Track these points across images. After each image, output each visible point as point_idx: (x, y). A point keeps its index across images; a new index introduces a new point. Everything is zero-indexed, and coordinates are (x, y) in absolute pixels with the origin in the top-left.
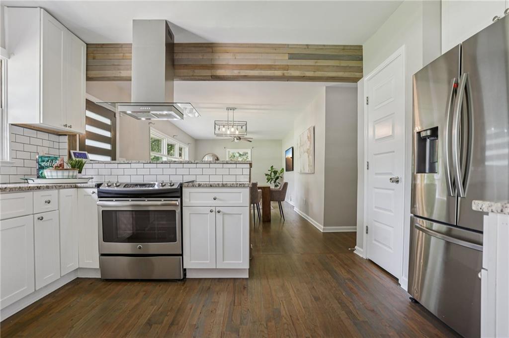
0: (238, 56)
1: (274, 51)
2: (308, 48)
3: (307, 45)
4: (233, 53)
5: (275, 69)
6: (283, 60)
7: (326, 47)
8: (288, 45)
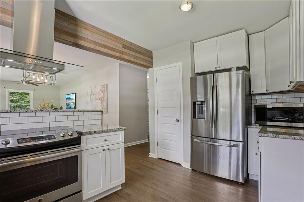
0: (94, 35)
1: (115, 40)
2: (131, 44)
3: (131, 43)
4: (91, 32)
5: (116, 52)
6: (120, 47)
7: (139, 47)
8: (122, 39)
